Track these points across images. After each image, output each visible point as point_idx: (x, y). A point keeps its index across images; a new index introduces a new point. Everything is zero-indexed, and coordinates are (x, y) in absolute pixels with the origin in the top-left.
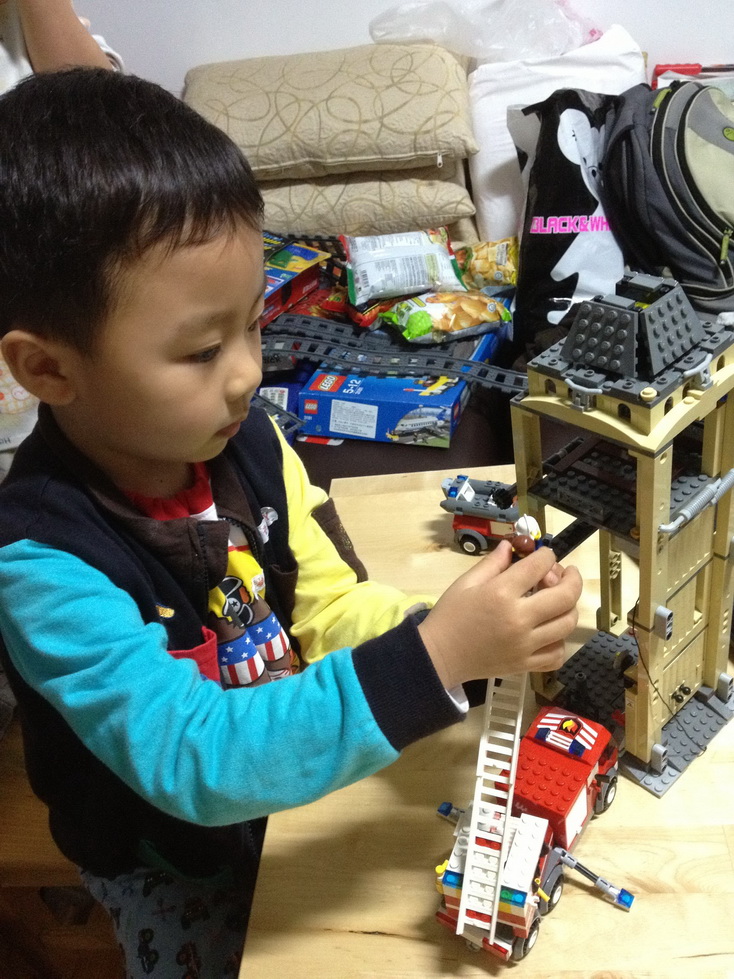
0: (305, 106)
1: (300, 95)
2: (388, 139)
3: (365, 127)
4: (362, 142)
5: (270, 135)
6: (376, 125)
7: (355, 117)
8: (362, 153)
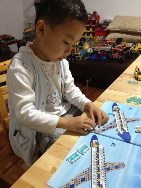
0: (128, 23)
1: (128, 21)
2: (137, 29)
3: (135, 27)
4: (134, 29)
5: (122, 26)
6: (136, 27)
7: (134, 25)
8: (133, 30)
